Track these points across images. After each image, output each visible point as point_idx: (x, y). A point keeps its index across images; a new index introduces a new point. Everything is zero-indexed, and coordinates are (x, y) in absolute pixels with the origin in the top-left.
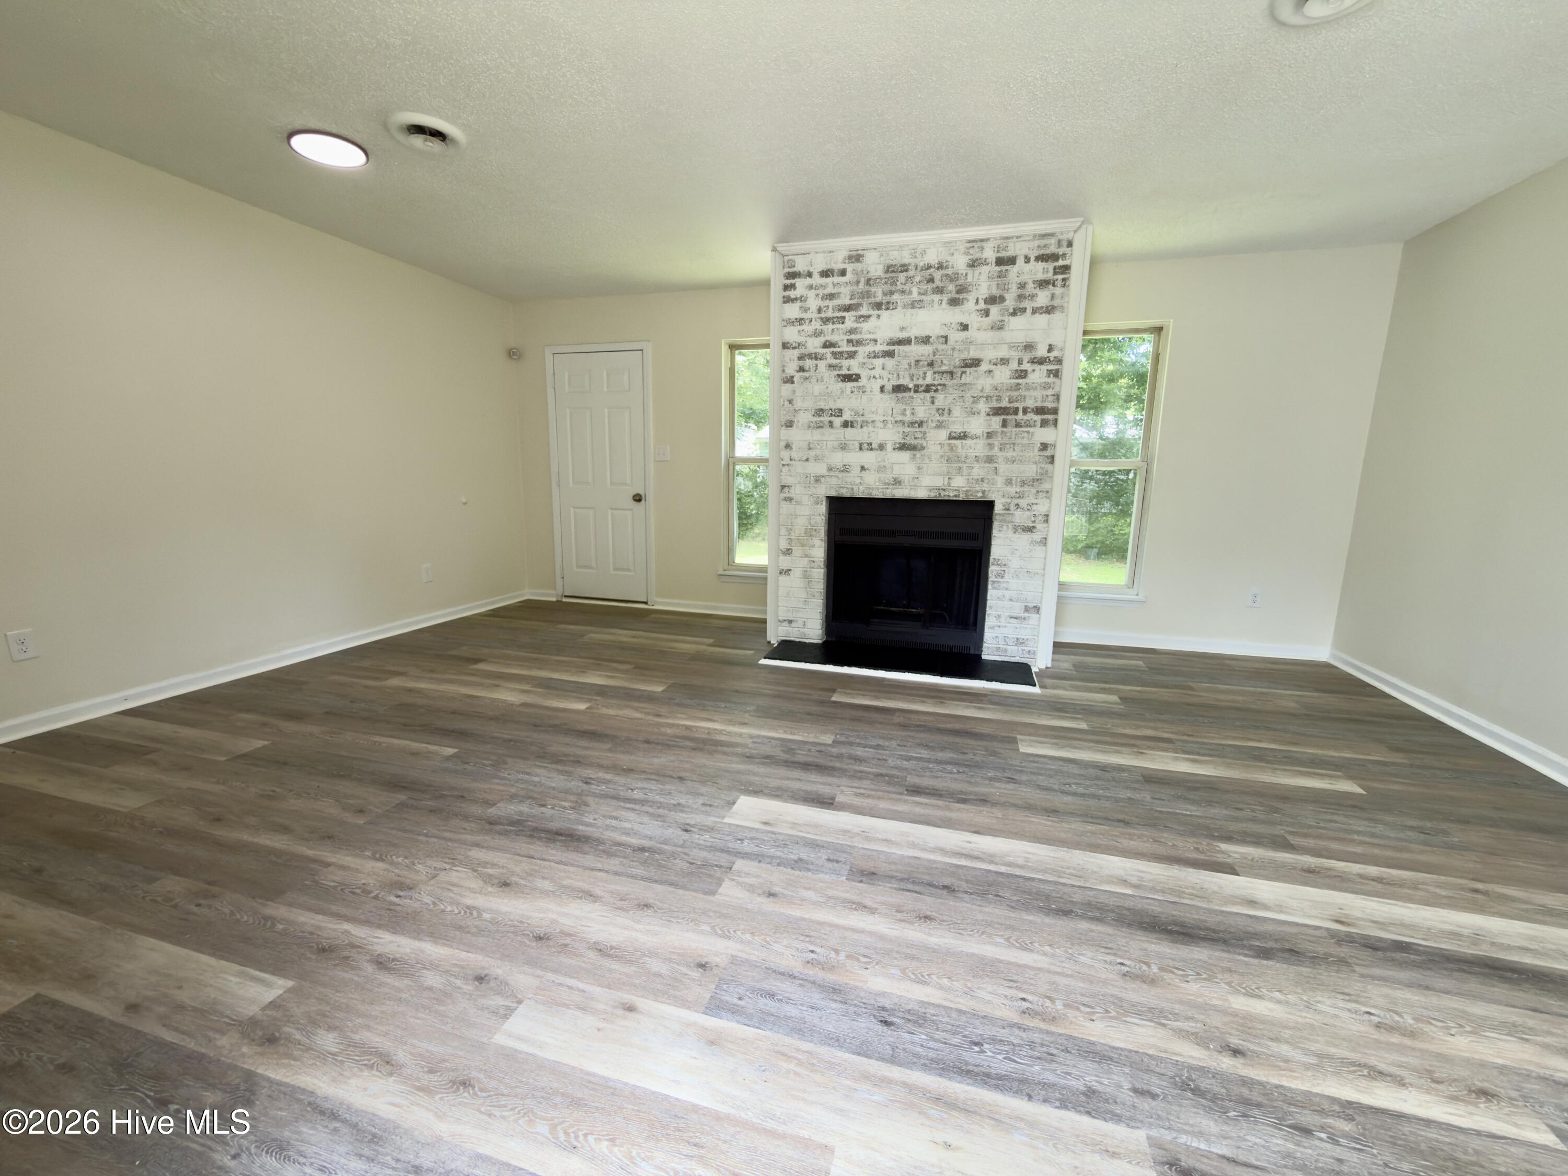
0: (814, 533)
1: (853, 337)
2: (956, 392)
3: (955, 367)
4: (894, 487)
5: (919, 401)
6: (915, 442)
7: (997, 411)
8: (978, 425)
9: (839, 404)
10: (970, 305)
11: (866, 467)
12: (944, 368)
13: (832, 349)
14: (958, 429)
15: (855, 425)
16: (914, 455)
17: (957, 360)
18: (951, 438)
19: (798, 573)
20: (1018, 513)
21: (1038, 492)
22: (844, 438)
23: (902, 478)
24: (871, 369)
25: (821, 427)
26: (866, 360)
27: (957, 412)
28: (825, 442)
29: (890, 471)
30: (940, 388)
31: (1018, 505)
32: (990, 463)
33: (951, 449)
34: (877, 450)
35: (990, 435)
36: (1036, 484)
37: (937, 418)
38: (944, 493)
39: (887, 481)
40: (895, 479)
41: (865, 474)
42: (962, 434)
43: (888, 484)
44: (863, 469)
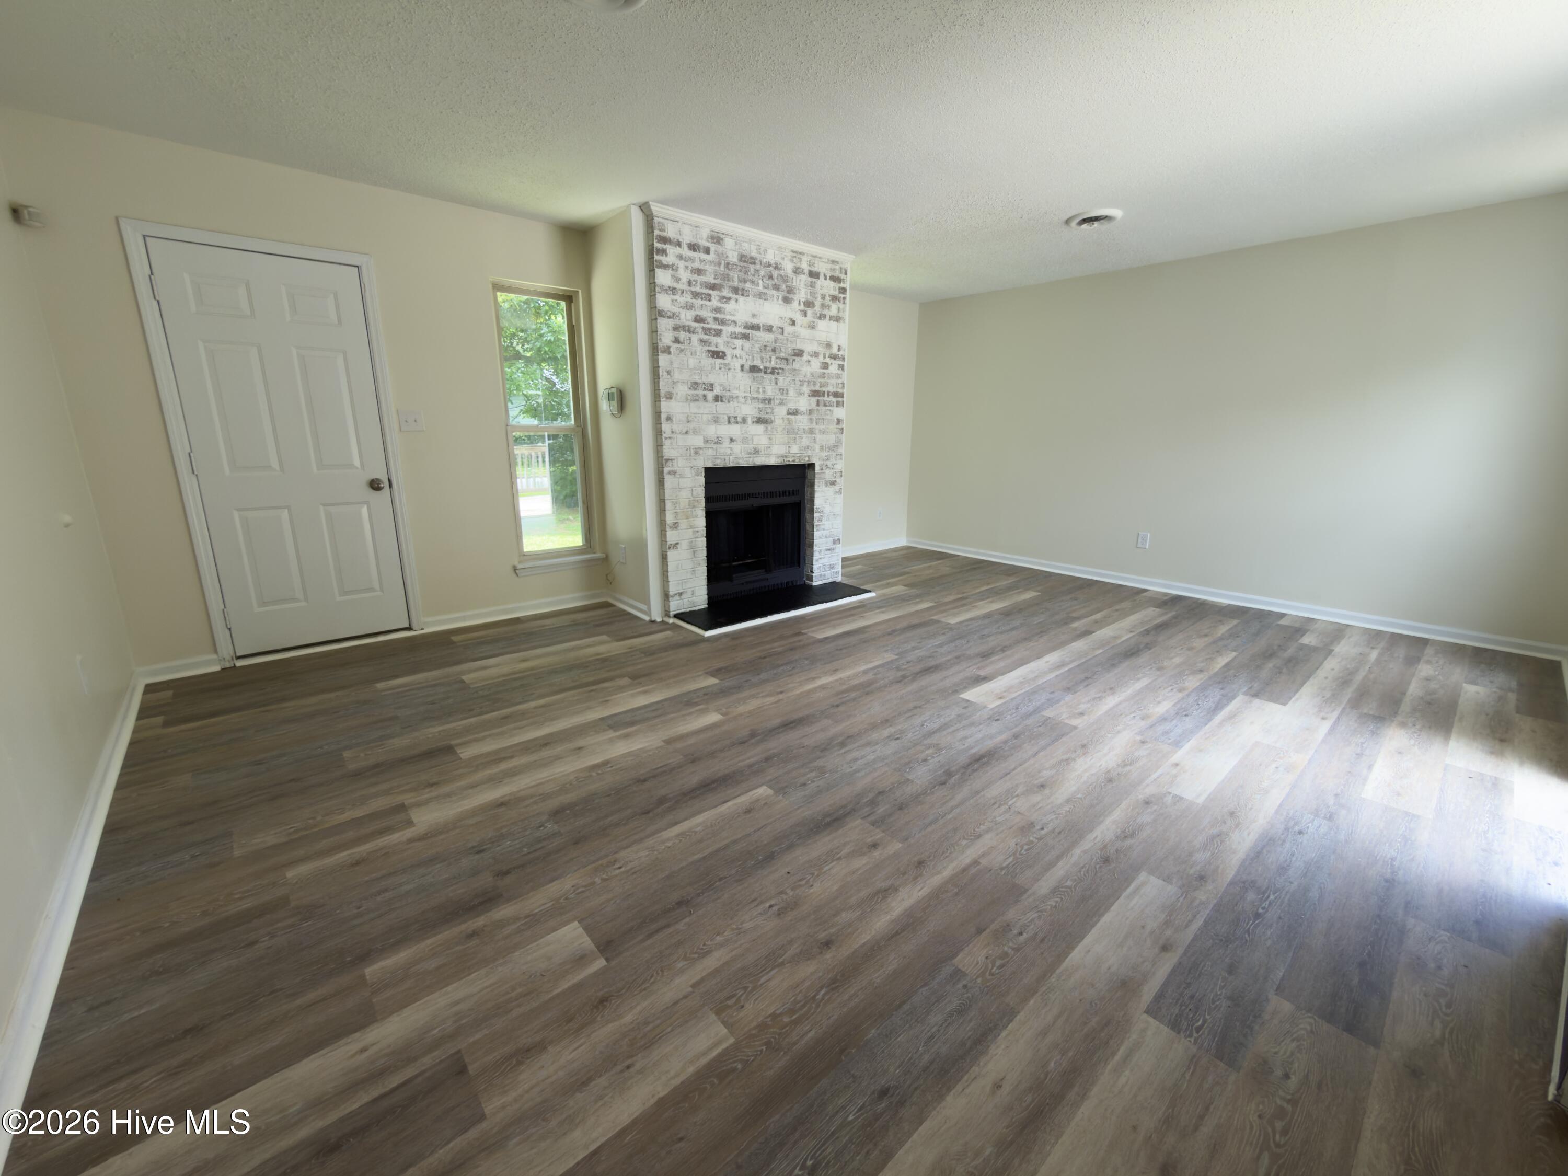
0: (696, 504)
1: (718, 315)
2: (790, 375)
3: (789, 355)
4: (755, 456)
5: (768, 381)
6: (766, 416)
7: (815, 393)
8: (804, 403)
9: (711, 379)
10: (795, 305)
11: (734, 438)
12: (782, 355)
13: (702, 325)
14: (792, 406)
15: (724, 400)
16: (767, 428)
17: (790, 349)
18: (789, 414)
19: (684, 545)
20: (827, 471)
21: (837, 455)
22: (716, 411)
23: (760, 447)
24: (733, 349)
25: (697, 400)
26: (729, 339)
27: (791, 393)
28: (701, 416)
29: (751, 441)
30: (780, 371)
31: (827, 465)
32: (811, 434)
33: (789, 423)
34: (741, 423)
35: (810, 412)
36: (835, 449)
37: (780, 397)
38: (786, 459)
39: (749, 451)
40: (755, 449)
41: (734, 445)
42: (796, 411)
43: (750, 453)
44: (732, 440)
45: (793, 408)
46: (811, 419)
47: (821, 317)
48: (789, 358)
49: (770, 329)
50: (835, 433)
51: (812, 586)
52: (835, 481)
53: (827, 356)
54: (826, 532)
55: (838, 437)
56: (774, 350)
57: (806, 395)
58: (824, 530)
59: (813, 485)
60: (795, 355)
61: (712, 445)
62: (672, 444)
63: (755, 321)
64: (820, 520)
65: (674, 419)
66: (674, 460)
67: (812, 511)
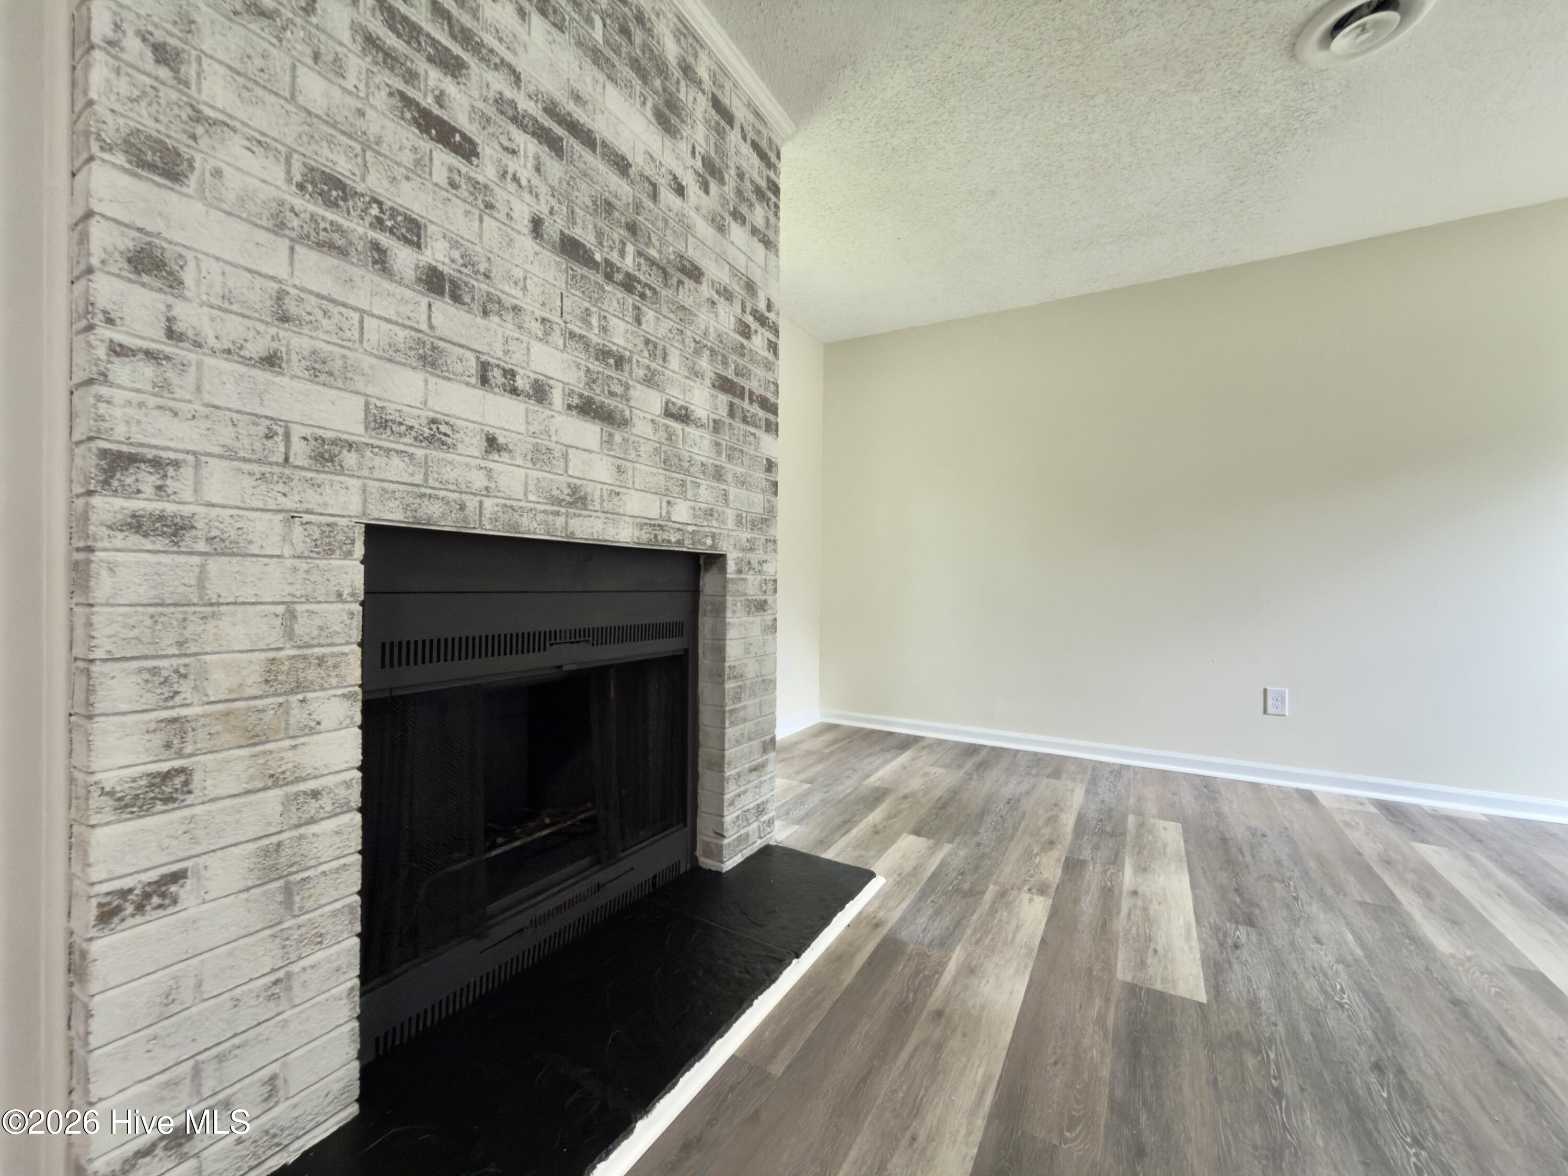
4: (572, 511)
5: (615, 304)
6: (611, 402)
7: (726, 386)
8: (703, 399)
9: (411, 199)
11: (501, 440)
15: (467, 299)
16: (611, 435)
18: (668, 414)
20: (750, 577)
21: (767, 541)
22: (431, 327)
23: (589, 488)
24: (506, 149)
25: (343, 252)
26: (491, 111)
27: (675, 361)
28: (356, 316)
29: (562, 463)
30: (648, 293)
31: (749, 563)
32: (718, 480)
33: (669, 438)
34: (528, 396)
35: (717, 426)
36: (764, 527)
37: (647, 361)
38: (662, 536)
39: (555, 493)
40: (574, 490)
41: (499, 464)
42: (683, 412)
43: (559, 502)
44: (492, 444)
45: (680, 403)
46: (717, 444)
47: (737, 215)
48: (671, 270)
49: (621, 165)
50: (763, 491)
51: (718, 873)
52: (765, 601)
53: (748, 310)
54: (748, 726)
55: (769, 501)
56: (632, 228)
57: (708, 382)
58: (745, 720)
59: (720, 610)
60: (683, 270)
61: (406, 443)
62: (163, 387)
63: (579, 115)
64: (737, 698)
65: (188, 277)
66: (176, 464)
67: (719, 676)
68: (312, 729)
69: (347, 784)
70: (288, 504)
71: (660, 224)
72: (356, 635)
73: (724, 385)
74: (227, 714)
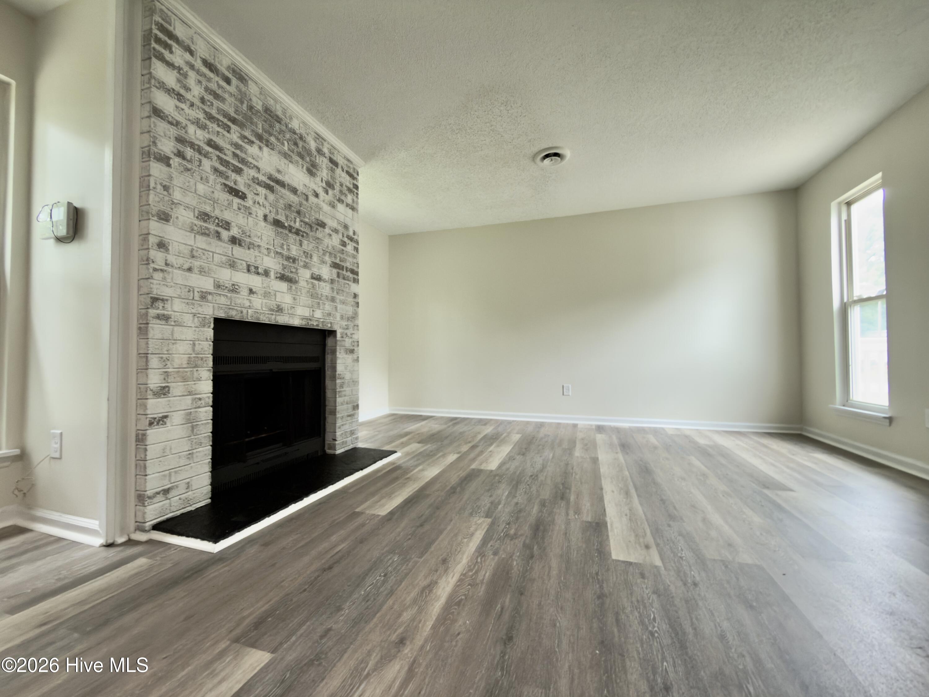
0: (199, 362)
2: (314, 242)
3: (312, 222)
4: (277, 314)
5: (292, 240)
6: (291, 275)
8: (326, 272)
9: (227, 216)
10: (318, 180)
11: (254, 290)
12: (307, 220)
14: (316, 271)
15: (243, 245)
16: (291, 287)
17: (313, 217)
18: (313, 278)
19: (177, 418)
20: (347, 339)
21: (354, 326)
22: (232, 255)
23: (283, 305)
24: (255, 194)
25: (208, 235)
26: (250, 183)
27: (315, 258)
28: (211, 254)
29: (274, 297)
30: (305, 235)
31: (346, 334)
32: (333, 302)
33: (313, 287)
34: (263, 275)
35: (332, 281)
36: (353, 320)
37: (304, 259)
38: (310, 323)
39: (272, 307)
40: (278, 306)
41: (253, 298)
42: (319, 277)
43: (272, 310)
44: (251, 291)
45: (317, 274)
46: (332, 288)
47: (340, 201)
48: (313, 225)
49: (294, 191)
50: (352, 306)
51: (334, 455)
52: (354, 350)
53: (345, 236)
54: (346, 399)
55: (355, 310)
56: (299, 212)
57: (328, 265)
58: (345, 396)
59: (334, 352)
60: (318, 224)
61: (225, 292)
62: (164, 279)
63: (280, 177)
64: (342, 386)
65: (170, 248)
66: (167, 300)
67: (334, 378)
68: (199, 379)
69: (209, 397)
70: (194, 311)
71: (309, 209)
72: (211, 351)
73: (335, 265)
74: (178, 372)
